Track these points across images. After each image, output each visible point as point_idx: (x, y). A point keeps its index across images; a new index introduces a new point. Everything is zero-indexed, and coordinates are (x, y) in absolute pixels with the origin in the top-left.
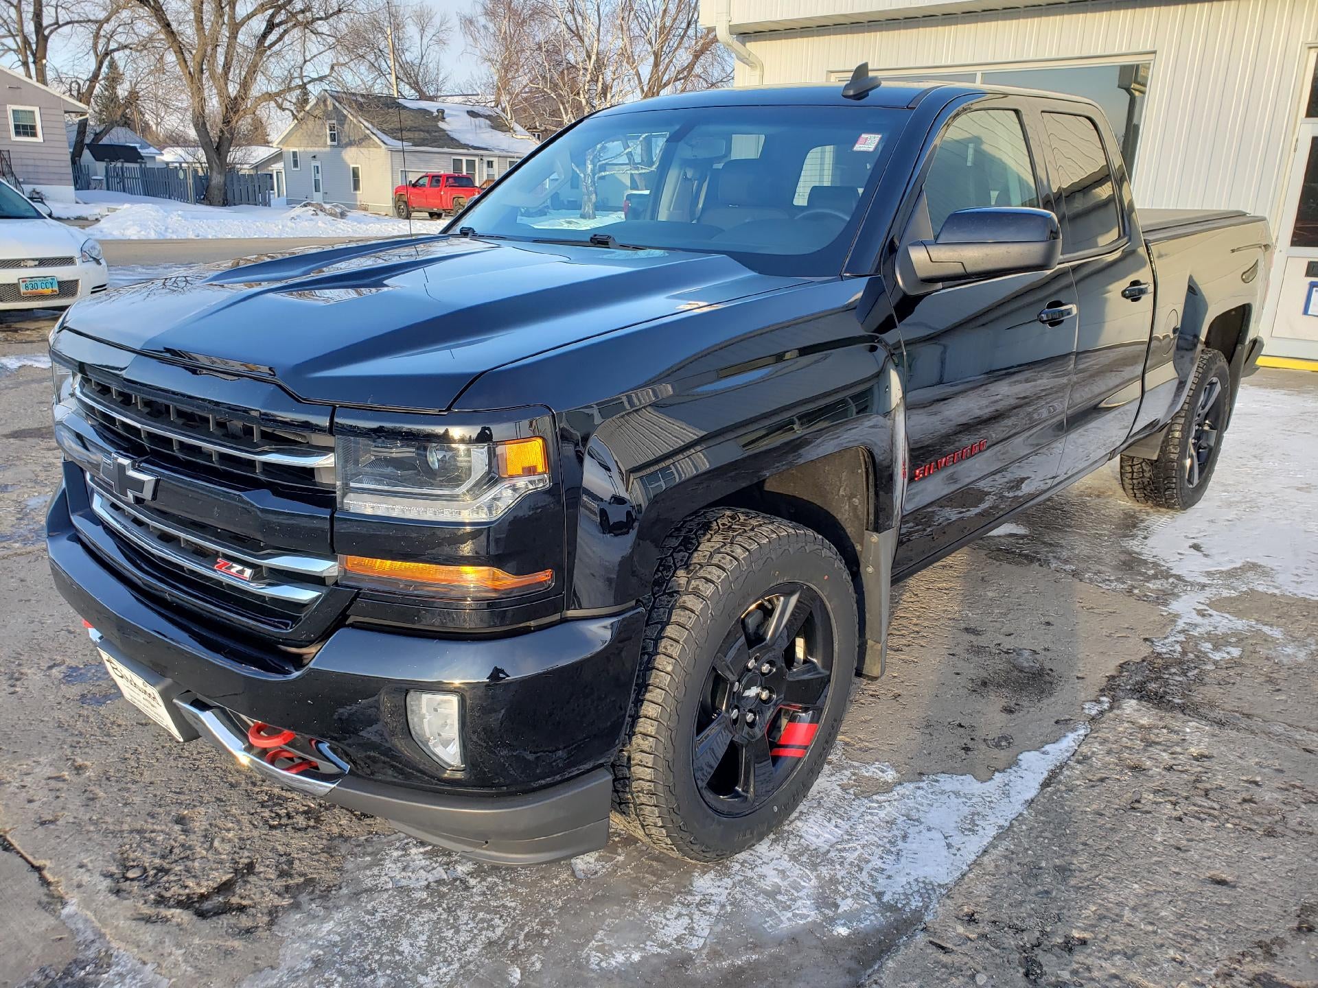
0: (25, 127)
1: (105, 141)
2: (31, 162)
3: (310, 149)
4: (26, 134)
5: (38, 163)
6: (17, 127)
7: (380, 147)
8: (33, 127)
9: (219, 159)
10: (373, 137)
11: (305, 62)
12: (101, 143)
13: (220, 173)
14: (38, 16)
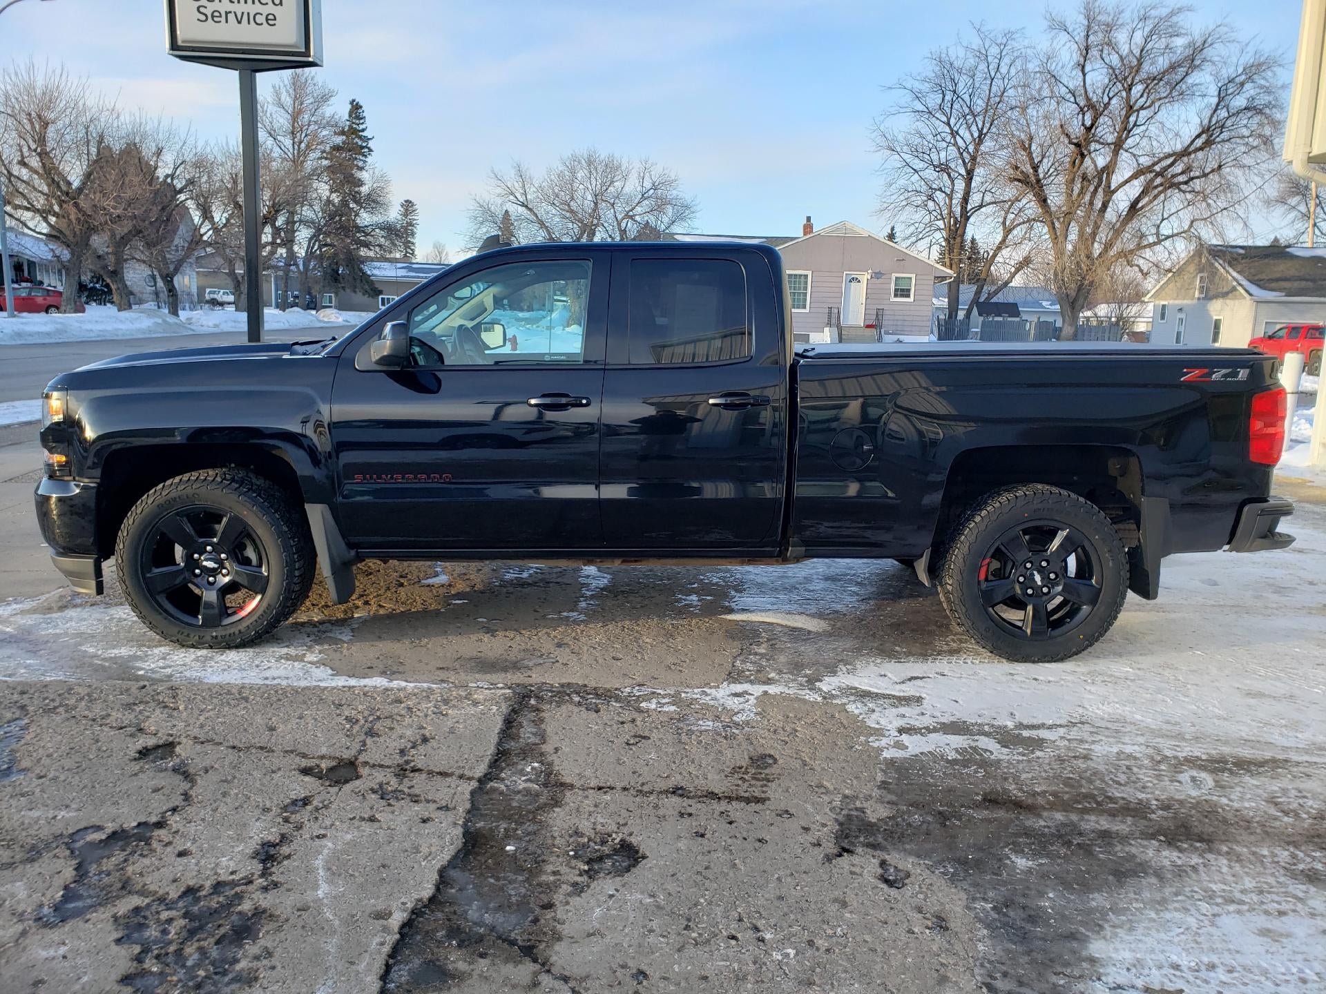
0: (902, 290)
1: (994, 300)
2: (901, 318)
3: (1177, 302)
4: (902, 296)
5: (906, 318)
6: (896, 290)
7: (1245, 298)
8: (909, 290)
9: (1072, 312)
10: (1239, 288)
11: (1163, 220)
12: (992, 301)
13: (1071, 325)
14: (965, 200)
